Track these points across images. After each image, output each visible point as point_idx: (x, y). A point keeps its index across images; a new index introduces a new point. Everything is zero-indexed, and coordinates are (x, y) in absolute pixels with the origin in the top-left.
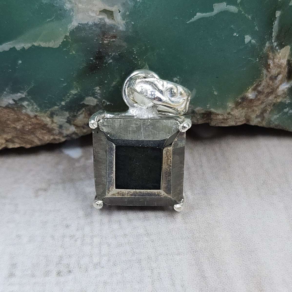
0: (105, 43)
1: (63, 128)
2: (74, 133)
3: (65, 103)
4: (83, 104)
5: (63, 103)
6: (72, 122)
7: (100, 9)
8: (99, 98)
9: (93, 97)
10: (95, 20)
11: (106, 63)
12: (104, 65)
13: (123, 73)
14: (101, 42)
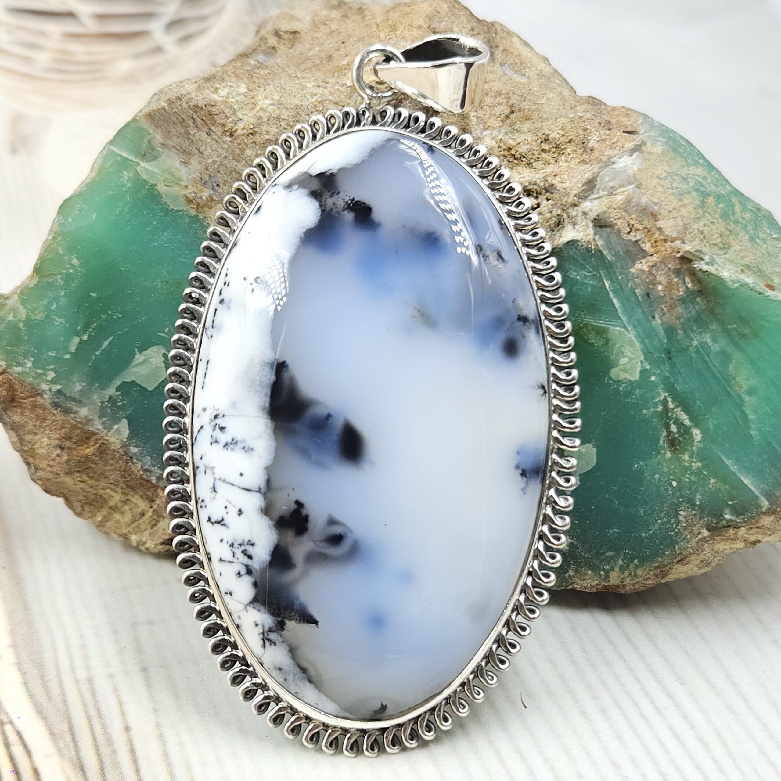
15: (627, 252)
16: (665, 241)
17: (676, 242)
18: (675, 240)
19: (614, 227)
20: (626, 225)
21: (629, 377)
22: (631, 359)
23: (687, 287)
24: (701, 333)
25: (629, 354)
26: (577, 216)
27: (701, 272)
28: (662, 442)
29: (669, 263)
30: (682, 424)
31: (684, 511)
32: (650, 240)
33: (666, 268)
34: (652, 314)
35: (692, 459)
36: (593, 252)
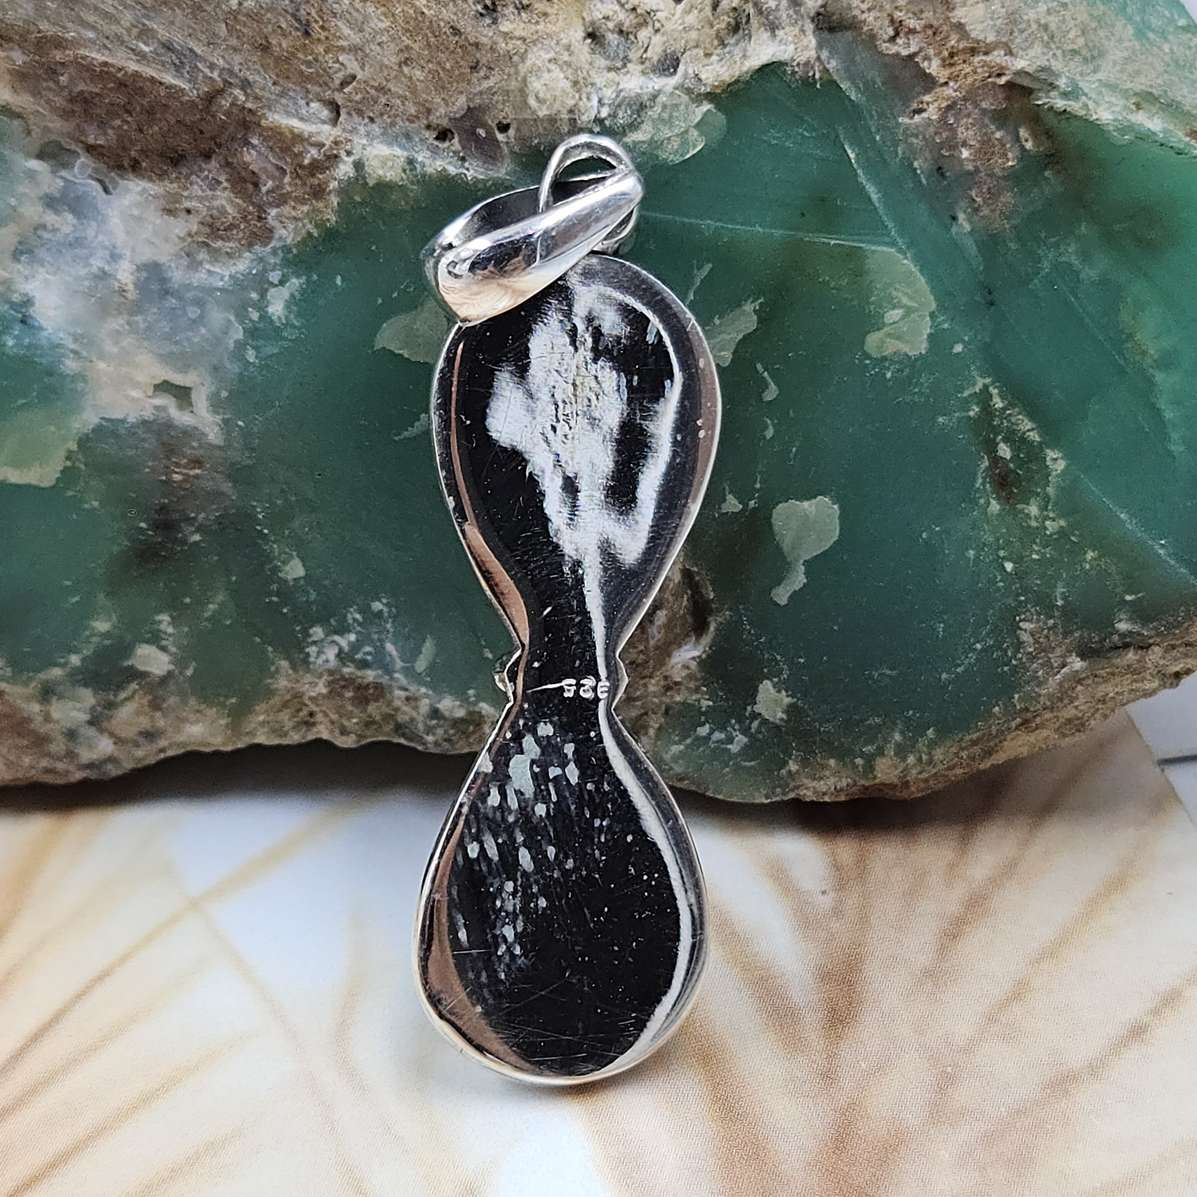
0: (175, 482)
1: (82, 740)
2: (111, 759)
3: (83, 660)
4: (132, 667)
5: (75, 660)
6: (105, 724)
7: (153, 377)
8: (173, 650)
9: (157, 647)
10: (142, 410)
11: (184, 542)
12: (179, 549)
13: (234, 578)
14: (164, 478)
15: (892, 81)
16: (973, 51)
17: (996, 53)
18: (994, 49)
19: (861, 29)
20: (887, 22)
21: (905, 348)
22: (909, 311)
23: (1023, 148)
24: (1057, 245)
25: (905, 300)
26: (777, 6)
27: (1051, 114)
28: (980, 481)
29: (984, 99)
30: (1023, 440)
31: (1031, 621)
32: (940, 53)
33: (977, 111)
34: (951, 213)
35: (1045, 513)
36: (818, 86)
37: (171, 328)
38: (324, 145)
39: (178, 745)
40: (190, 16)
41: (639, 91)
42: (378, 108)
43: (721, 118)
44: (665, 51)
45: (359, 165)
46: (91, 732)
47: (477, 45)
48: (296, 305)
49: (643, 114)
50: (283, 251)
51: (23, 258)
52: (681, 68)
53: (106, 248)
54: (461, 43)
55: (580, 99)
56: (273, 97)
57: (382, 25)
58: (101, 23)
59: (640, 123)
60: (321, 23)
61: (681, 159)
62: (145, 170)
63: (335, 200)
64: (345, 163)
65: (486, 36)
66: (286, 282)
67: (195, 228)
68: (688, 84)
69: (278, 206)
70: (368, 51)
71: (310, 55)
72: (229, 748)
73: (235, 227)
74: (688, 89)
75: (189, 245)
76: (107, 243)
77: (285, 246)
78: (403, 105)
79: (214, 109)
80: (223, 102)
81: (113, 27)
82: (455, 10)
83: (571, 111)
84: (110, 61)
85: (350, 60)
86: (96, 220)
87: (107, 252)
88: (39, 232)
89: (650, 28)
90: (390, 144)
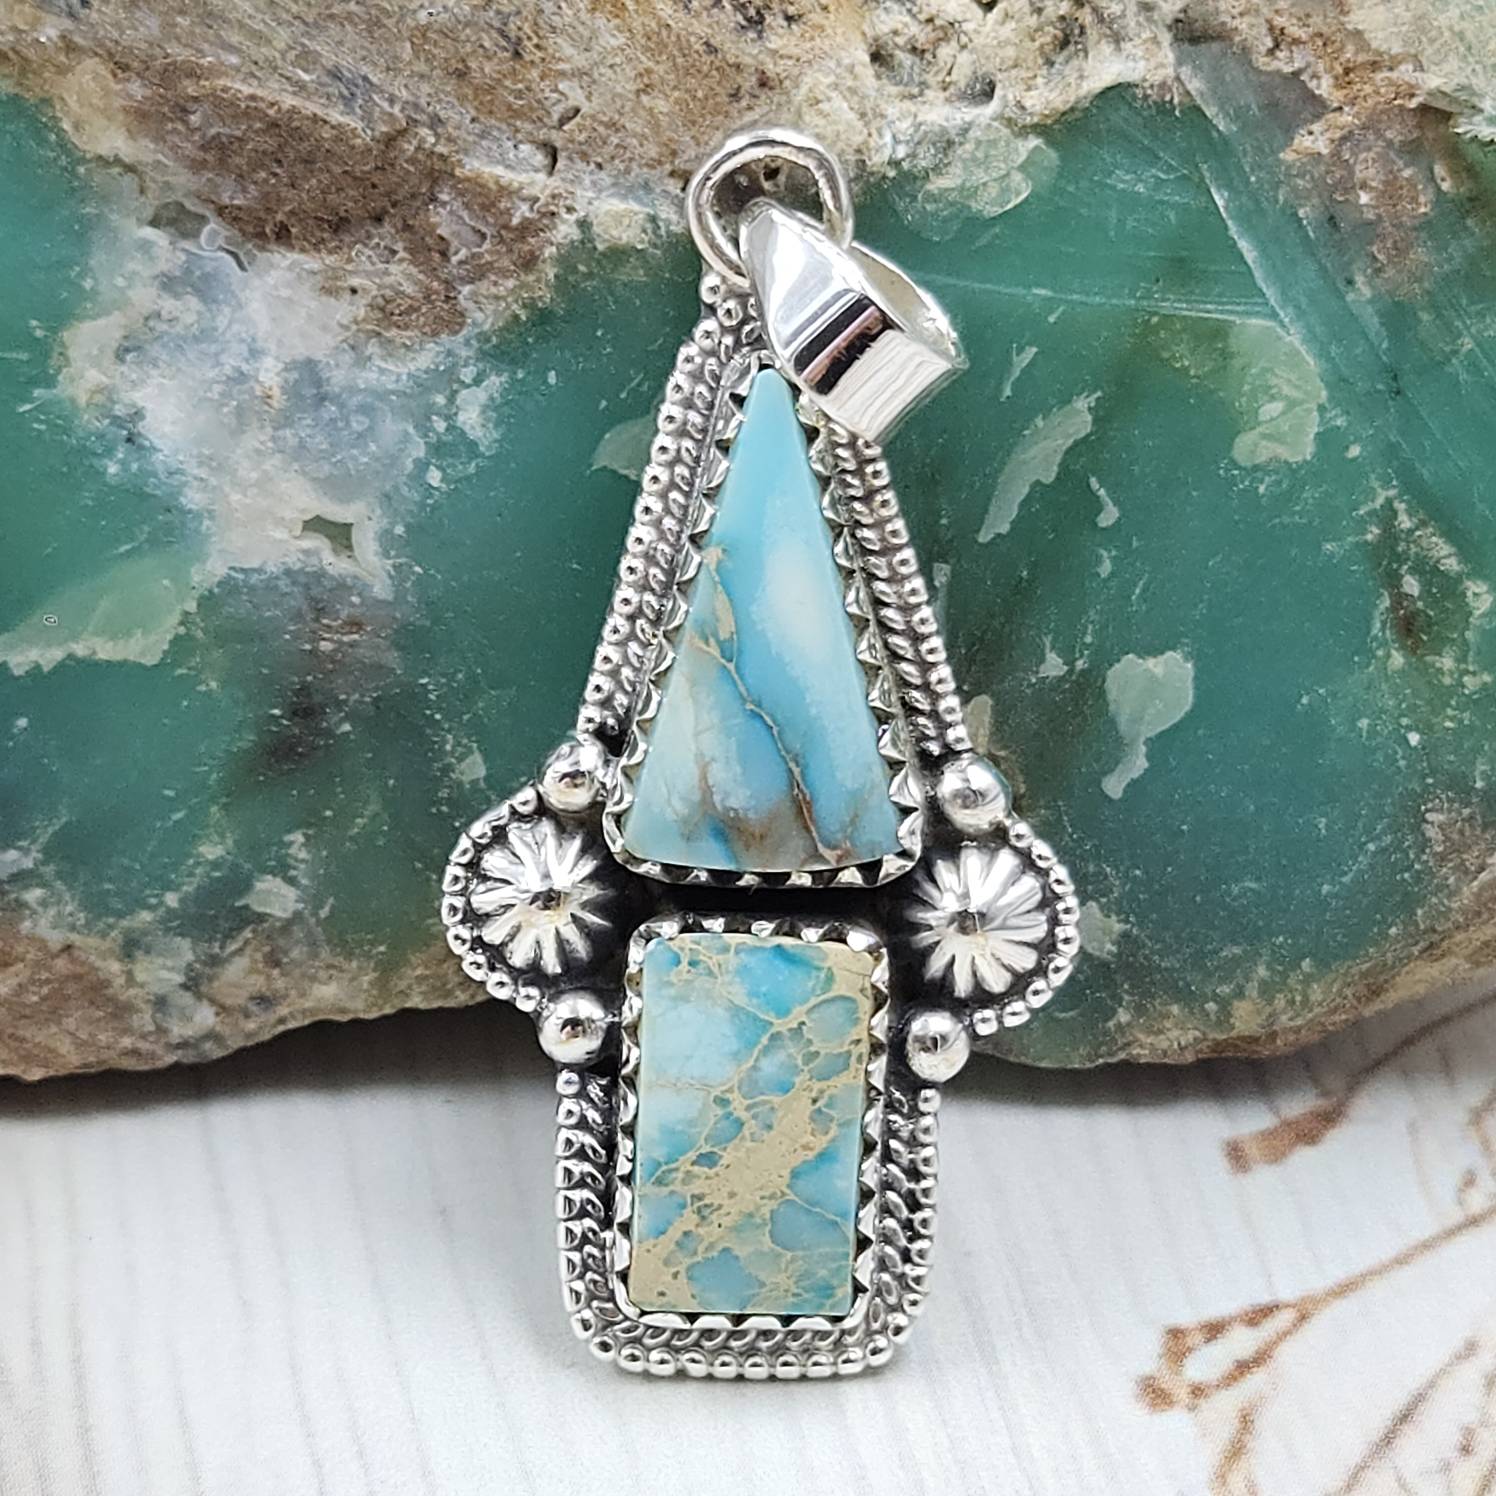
0: (324, 652)
1: (174, 1010)
2: (211, 1035)
3: (181, 901)
4: (246, 907)
5: (172, 900)
6: (203, 989)
7: (303, 511)
8: (304, 881)
9: (283, 878)
10: (285, 556)
11: (329, 733)
12: (322, 743)
13: (391, 782)
14: (308, 647)
15: (1272, 107)
16: (1375, 66)
17: (1402, 68)
18: (1400, 63)
19: (1231, 40)
20: (1264, 30)
21: (1283, 453)
22: (1292, 404)
23: (1439, 189)
24: (1481, 315)
25: (1286, 390)
26: (1124, 11)
27: (1474, 145)
28: (1378, 625)
29: (1389, 128)
30: (1435, 570)
31: (1440, 810)
32: (1332, 68)
33: (1380, 143)
34: (1346, 274)
35: (1463, 666)
36: (1177, 113)
37: (331, 445)
38: (537, 199)
39: (304, 1012)
40: (364, 34)
41: (945, 124)
42: (609, 150)
43: (1053, 155)
44: (975, 73)
45: (584, 225)
46: (187, 998)
47: (738, 67)
48: (496, 409)
49: (950, 153)
50: (479, 341)
51: (129, 357)
52: (998, 92)
53: (243, 341)
54: (717, 63)
55: (870, 135)
56: (471, 138)
57: (614, 42)
58: (247, 44)
59: (946, 165)
60: (535, 40)
61: (1001, 211)
62: (297, 238)
63: (551, 272)
64: (564, 222)
65: (750, 54)
66: (482, 381)
67: (362, 313)
68: (1008, 113)
69: (472, 281)
70: (596, 75)
71: (521, 81)
72: (373, 1015)
73: (417, 310)
74: (1009, 120)
75: (354, 335)
76: (244, 335)
77: (480, 334)
78: (641, 145)
79: (392, 155)
80: (406, 146)
81: (263, 50)
82: (709, 21)
83: (859, 151)
84: (259, 93)
85: (571, 88)
86: (229, 305)
87: (244, 348)
88: (151, 323)
89: (954, 43)
90: (624, 197)
